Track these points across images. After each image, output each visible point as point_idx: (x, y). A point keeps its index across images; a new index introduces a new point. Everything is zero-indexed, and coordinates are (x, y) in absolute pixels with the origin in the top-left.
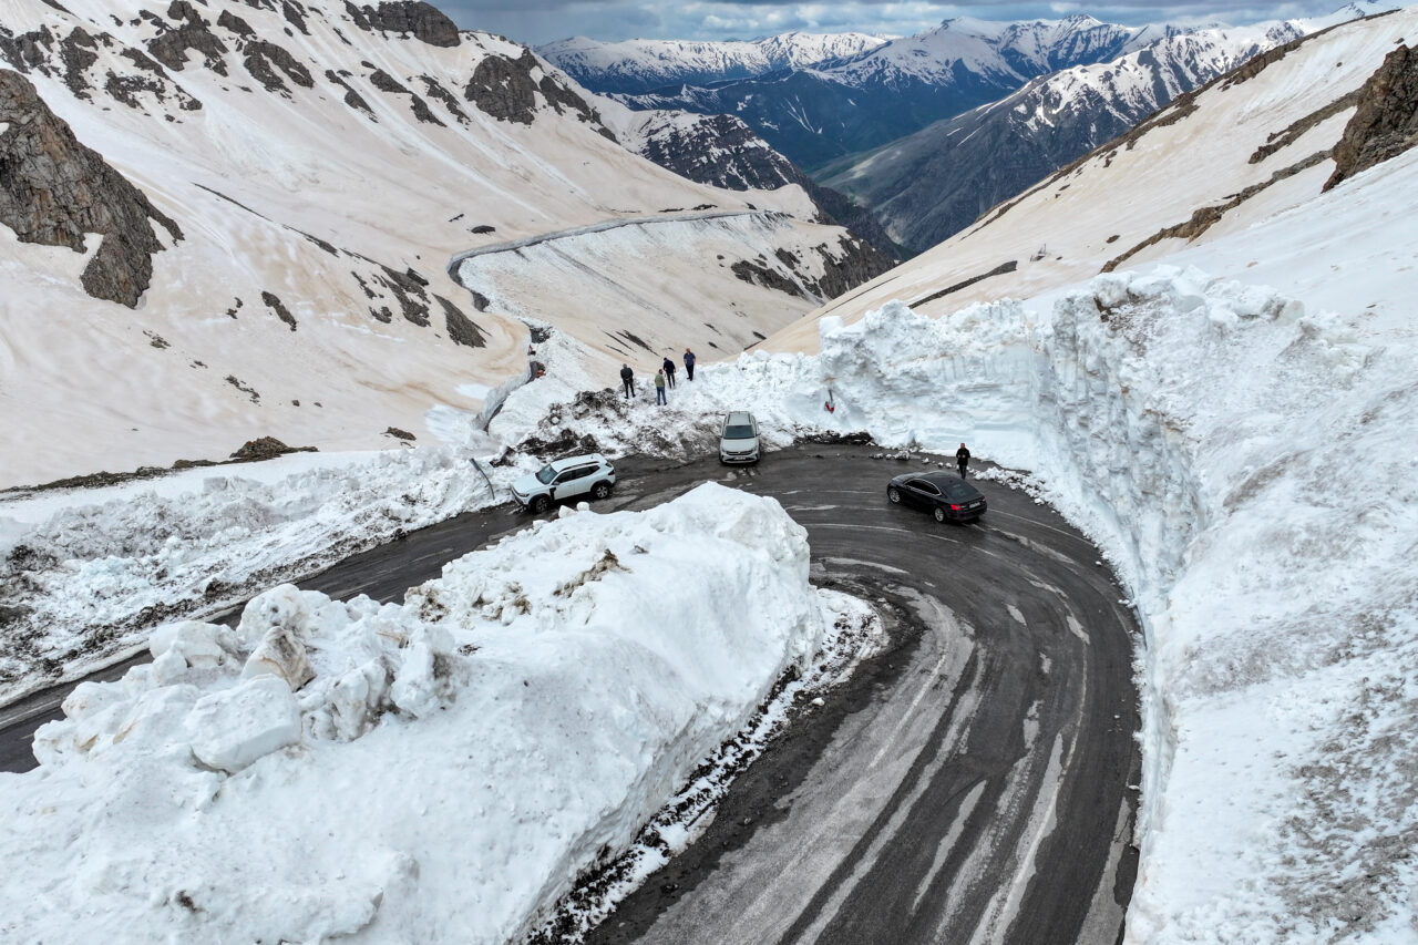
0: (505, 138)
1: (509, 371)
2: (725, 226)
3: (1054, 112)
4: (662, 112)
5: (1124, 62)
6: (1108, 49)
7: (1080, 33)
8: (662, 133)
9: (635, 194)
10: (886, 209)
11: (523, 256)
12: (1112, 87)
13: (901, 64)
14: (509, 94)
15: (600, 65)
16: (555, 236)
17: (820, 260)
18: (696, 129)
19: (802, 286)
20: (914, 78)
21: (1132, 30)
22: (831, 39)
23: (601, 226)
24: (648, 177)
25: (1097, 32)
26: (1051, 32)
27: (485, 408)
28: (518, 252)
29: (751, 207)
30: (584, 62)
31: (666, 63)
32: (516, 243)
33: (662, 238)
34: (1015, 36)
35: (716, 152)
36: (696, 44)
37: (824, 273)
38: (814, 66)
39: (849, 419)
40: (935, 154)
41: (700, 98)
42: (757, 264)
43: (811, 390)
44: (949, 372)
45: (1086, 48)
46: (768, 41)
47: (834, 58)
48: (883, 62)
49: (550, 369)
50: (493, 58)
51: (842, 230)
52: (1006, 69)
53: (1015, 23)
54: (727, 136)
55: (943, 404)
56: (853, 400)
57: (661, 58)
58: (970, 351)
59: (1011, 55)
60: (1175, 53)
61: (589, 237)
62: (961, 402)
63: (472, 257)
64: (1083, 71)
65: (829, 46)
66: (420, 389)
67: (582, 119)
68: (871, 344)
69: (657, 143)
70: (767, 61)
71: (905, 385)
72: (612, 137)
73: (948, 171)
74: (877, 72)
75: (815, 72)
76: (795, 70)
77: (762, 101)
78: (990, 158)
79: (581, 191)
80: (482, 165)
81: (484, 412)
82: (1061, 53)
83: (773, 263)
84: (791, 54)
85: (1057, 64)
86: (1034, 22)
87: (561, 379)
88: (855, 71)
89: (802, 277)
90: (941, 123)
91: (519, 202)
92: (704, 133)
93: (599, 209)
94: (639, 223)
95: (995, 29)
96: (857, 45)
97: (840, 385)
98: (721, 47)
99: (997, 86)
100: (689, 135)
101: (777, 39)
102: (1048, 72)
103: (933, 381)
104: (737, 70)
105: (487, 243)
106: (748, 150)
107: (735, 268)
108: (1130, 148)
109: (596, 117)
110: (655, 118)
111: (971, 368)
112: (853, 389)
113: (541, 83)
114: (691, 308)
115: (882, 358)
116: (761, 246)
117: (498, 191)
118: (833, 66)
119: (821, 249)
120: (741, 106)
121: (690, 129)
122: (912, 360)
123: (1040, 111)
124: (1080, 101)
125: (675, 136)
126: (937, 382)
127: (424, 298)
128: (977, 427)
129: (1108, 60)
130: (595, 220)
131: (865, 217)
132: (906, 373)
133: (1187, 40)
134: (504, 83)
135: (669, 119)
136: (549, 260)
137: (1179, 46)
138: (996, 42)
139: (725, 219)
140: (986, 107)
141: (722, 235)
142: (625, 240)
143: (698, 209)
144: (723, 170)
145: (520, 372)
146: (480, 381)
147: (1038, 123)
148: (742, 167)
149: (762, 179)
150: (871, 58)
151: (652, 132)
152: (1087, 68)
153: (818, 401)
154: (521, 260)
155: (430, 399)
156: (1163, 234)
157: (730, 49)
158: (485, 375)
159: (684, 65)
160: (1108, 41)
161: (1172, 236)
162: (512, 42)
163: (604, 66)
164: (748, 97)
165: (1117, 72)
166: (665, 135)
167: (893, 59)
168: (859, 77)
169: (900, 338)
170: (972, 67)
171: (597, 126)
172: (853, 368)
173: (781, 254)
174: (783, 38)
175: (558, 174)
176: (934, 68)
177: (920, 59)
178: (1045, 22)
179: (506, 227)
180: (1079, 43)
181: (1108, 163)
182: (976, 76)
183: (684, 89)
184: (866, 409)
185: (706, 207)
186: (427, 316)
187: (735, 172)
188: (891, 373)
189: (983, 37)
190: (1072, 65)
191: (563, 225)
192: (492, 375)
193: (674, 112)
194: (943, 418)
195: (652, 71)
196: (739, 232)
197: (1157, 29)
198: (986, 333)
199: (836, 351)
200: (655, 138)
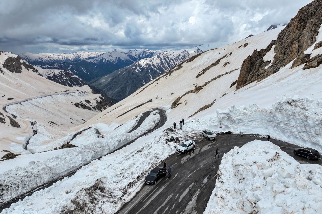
0: (14, 76)
1: (28, 133)
2: (72, 95)
3: (141, 68)
4: (51, 69)
5: (154, 58)
6: (150, 55)
7: (144, 52)
8: (51, 74)
9: (49, 88)
10: (106, 90)
11: (22, 105)
12: (152, 63)
13: (106, 58)
14: (15, 66)
15: (33, 59)
16: (30, 99)
17: (95, 102)
18: (60, 73)
19: (92, 108)
20: (109, 61)
21: (155, 51)
22: (89, 53)
23: (41, 96)
24: (52, 85)
25: (148, 52)
26: (138, 52)
27: (25, 143)
28: (20, 104)
29: (78, 90)
30: (29, 58)
31: (50, 58)
32: (20, 102)
33: (57, 99)
34: (131, 52)
35: (65, 78)
36: (57, 54)
37: (96, 104)
38: (86, 59)
39: (226, 129)
40: (116, 77)
41: (59, 66)
42: (80, 103)
43: (216, 124)
44: (246, 118)
45: (146, 55)
46: (75, 53)
47: (91, 57)
48: (102, 58)
49: (38, 131)
50: (10, 58)
51: (100, 95)
52: (130, 59)
53: (130, 50)
54: (67, 74)
55: (245, 124)
56: (227, 125)
57: (49, 57)
58: (249, 114)
59: (130, 56)
60: (164, 56)
61: (38, 99)
62: (249, 124)
63: (8, 105)
64: (146, 60)
65: (89, 55)
66: (7, 139)
67: (34, 71)
68: (231, 114)
69: (50, 77)
70: (75, 58)
71: (237, 121)
72: (42, 75)
73: (119, 81)
74: (101, 60)
75: (87, 60)
76: (82, 60)
77: (74, 67)
78: (128, 78)
79: (35, 88)
80: (8, 83)
81: (24, 143)
82: (141, 56)
83: (84, 103)
84: (81, 56)
85: (140, 58)
86: (134, 50)
87: (42, 134)
88: (96, 60)
89: (91, 106)
90: (116, 71)
91: (19, 92)
92: (62, 74)
93: (40, 92)
94: (51, 95)
95: (126, 51)
96: (96, 54)
97: (223, 122)
98: (63, 55)
99: (127, 63)
100: (58, 75)
101: (77, 53)
102: (138, 60)
103: (243, 120)
104: (68, 60)
105: (12, 102)
106: (73, 78)
107: (75, 104)
108: (170, 75)
109: (37, 71)
110: (49, 71)
111: (249, 117)
112: (227, 123)
113: (23, 63)
114: (66, 115)
115: (233, 116)
116: (81, 99)
117: (13, 89)
118: (91, 59)
119: (95, 99)
120: (69, 68)
121: (58, 73)
122: (238, 116)
123: (138, 68)
124: (146, 66)
125: (54, 75)
126: (244, 120)
127: (4, 117)
128: (253, 128)
129: (151, 57)
130: (39, 95)
131: (102, 91)
132: (237, 119)
133: (166, 53)
134: (13, 64)
135: (53, 71)
136: (29, 105)
137: (165, 54)
138: (127, 54)
139: (72, 93)
140: (127, 67)
141: (71, 97)
142: (48, 100)
143: (65, 91)
144: (67, 82)
145: (32, 133)
146: (22, 136)
147: (138, 70)
148: (71, 82)
149: (76, 84)
150: (99, 57)
151: (48, 74)
152: (147, 59)
153: (218, 126)
154: (21, 106)
155: (10, 142)
156: (189, 92)
157: (66, 55)
158: (22, 134)
159: (54, 59)
160: (150, 53)
161: (192, 92)
162: (14, 54)
163: (34, 59)
164: (71, 66)
165: (153, 60)
166: (52, 75)
167: (104, 57)
168: (97, 61)
169: (235, 112)
170: (122, 59)
171: (38, 73)
172: (226, 119)
173: (86, 101)
174: (78, 53)
175: (29, 85)
176: (114, 59)
177: (110, 57)
178: (137, 50)
179: (16, 98)
180: (144, 54)
181: (166, 78)
182: (123, 61)
183: (55, 64)
184: (229, 127)
185: (67, 91)
186: (5, 121)
187: (70, 83)
188: (235, 119)
189: (124, 53)
190: (143, 58)
191: (31, 97)
192: (24, 134)
193: (54, 69)
194: (246, 127)
195: (46, 60)
196: (75, 96)
197: (160, 51)
198: (251, 110)
199: (222, 116)
200: (49, 75)
